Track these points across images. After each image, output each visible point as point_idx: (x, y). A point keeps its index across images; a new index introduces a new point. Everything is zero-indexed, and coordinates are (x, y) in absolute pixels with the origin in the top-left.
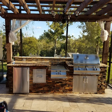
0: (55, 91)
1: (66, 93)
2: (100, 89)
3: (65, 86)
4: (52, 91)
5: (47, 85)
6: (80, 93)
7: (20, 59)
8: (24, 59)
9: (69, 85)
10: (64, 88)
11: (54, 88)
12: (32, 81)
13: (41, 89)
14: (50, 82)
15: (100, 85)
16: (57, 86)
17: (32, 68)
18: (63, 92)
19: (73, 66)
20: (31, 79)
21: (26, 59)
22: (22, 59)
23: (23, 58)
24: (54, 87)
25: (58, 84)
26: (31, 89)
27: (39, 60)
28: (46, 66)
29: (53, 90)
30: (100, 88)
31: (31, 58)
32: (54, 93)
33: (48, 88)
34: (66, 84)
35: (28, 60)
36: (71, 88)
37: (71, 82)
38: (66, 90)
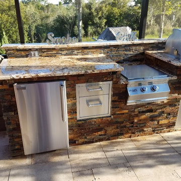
0: (134, 133)
1: (161, 132)
3: (160, 118)
4: (127, 133)
5: (114, 120)
7: (23, 53)
8: (32, 53)
9: (169, 114)
10: (156, 122)
11: (133, 127)
12: (74, 116)
13: (99, 133)
14: (123, 114)
16: (140, 120)
17: (73, 80)
18: (154, 131)
20: (73, 111)
23: (30, 50)
24: (133, 123)
25: (143, 117)
26: (72, 136)
27: (76, 52)
28: (114, 73)
29: (130, 130)
31: (54, 49)
32: (130, 137)
33: (117, 128)
34: (163, 112)
35: (45, 54)
36: (171, 120)
37: (175, 105)
38: (161, 126)
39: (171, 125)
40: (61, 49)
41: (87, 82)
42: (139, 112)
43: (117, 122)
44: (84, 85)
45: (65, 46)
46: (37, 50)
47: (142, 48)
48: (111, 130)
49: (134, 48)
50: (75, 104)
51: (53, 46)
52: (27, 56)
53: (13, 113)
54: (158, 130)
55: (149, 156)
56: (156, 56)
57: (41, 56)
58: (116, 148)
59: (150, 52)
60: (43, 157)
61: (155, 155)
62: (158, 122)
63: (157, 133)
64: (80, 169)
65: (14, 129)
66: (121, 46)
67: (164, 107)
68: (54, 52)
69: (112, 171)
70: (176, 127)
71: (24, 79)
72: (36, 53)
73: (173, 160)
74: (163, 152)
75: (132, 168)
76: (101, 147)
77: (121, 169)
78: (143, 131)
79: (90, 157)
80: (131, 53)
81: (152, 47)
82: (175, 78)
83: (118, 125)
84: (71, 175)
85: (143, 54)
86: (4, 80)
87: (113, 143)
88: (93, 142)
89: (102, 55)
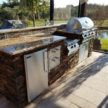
8: (5, 36)
10: (74, 62)
14: (65, 61)
16: (70, 63)
21: (10, 33)
22: (2, 36)
24: (68, 65)
27: (29, 33)
29: (67, 69)
32: (67, 72)
34: (75, 57)
39: (77, 62)
40: (22, 32)
42: (70, 59)
45: (24, 29)
47: (56, 29)
48: (61, 71)
51: (18, 30)
55: (81, 76)
57: (10, 37)
58: (67, 79)
60: (39, 99)
61: (82, 75)
63: (74, 67)
67: (76, 54)
75: (80, 83)
76: (60, 81)
77: (78, 85)
78: (70, 68)
80: (53, 32)
83: (63, 68)
84: (62, 98)
89: (43, 34)
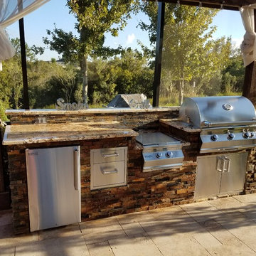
0: (152, 205)
1: (180, 204)
2: (251, 182)
3: (177, 187)
4: (145, 204)
5: (131, 190)
6: (209, 199)
7: (29, 120)
8: (40, 119)
9: (186, 183)
10: (174, 192)
11: (150, 197)
12: (87, 185)
13: (115, 205)
14: (140, 182)
15: (253, 172)
16: (157, 190)
18: (172, 202)
19: (199, 130)
20: (86, 179)
21: (49, 116)
22: (34, 119)
23: (38, 116)
24: (150, 192)
25: (160, 186)
26: (85, 209)
28: (129, 138)
29: (147, 201)
30: (252, 179)
31: (63, 115)
32: (148, 209)
33: (134, 199)
34: (180, 181)
35: (54, 120)
36: (190, 190)
37: (192, 173)
38: (179, 196)
39: (189, 196)
40: (72, 116)
41: (102, 147)
42: (156, 180)
43: (134, 192)
44: (99, 150)
45: (76, 112)
46: (45, 116)
47: (156, 116)
48: (127, 202)
49: (148, 116)
50: (89, 172)
51: (63, 112)
52: (33, 123)
53: (21, 182)
54: (176, 201)
55: (168, 226)
56: (170, 124)
57: (49, 122)
58: (132, 221)
59: (165, 120)
61: (174, 225)
62: (176, 192)
63: (176, 204)
64: (95, 241)
65: (20, 201)
66: (135, 113)
67: (181, 175)
68: (65, 118)
69: (130, 241)
70: (195, 198)
71: (38, 144)
72: (44, 119)
73: (191, 228)
74: (182, 222)
75: (150, 237)
76: (116, 220)
77: (139, 238)
78: (161, 202)
79: (105, 230)
80: (146, 121)
81: (166, 115)
82: (188, 144)
83: (135, 195)
84: (85, 247)
85: (157, 122)
86: (15, 145)
87: (130, 216)
88: (107, 216)
89: (116, 122)
